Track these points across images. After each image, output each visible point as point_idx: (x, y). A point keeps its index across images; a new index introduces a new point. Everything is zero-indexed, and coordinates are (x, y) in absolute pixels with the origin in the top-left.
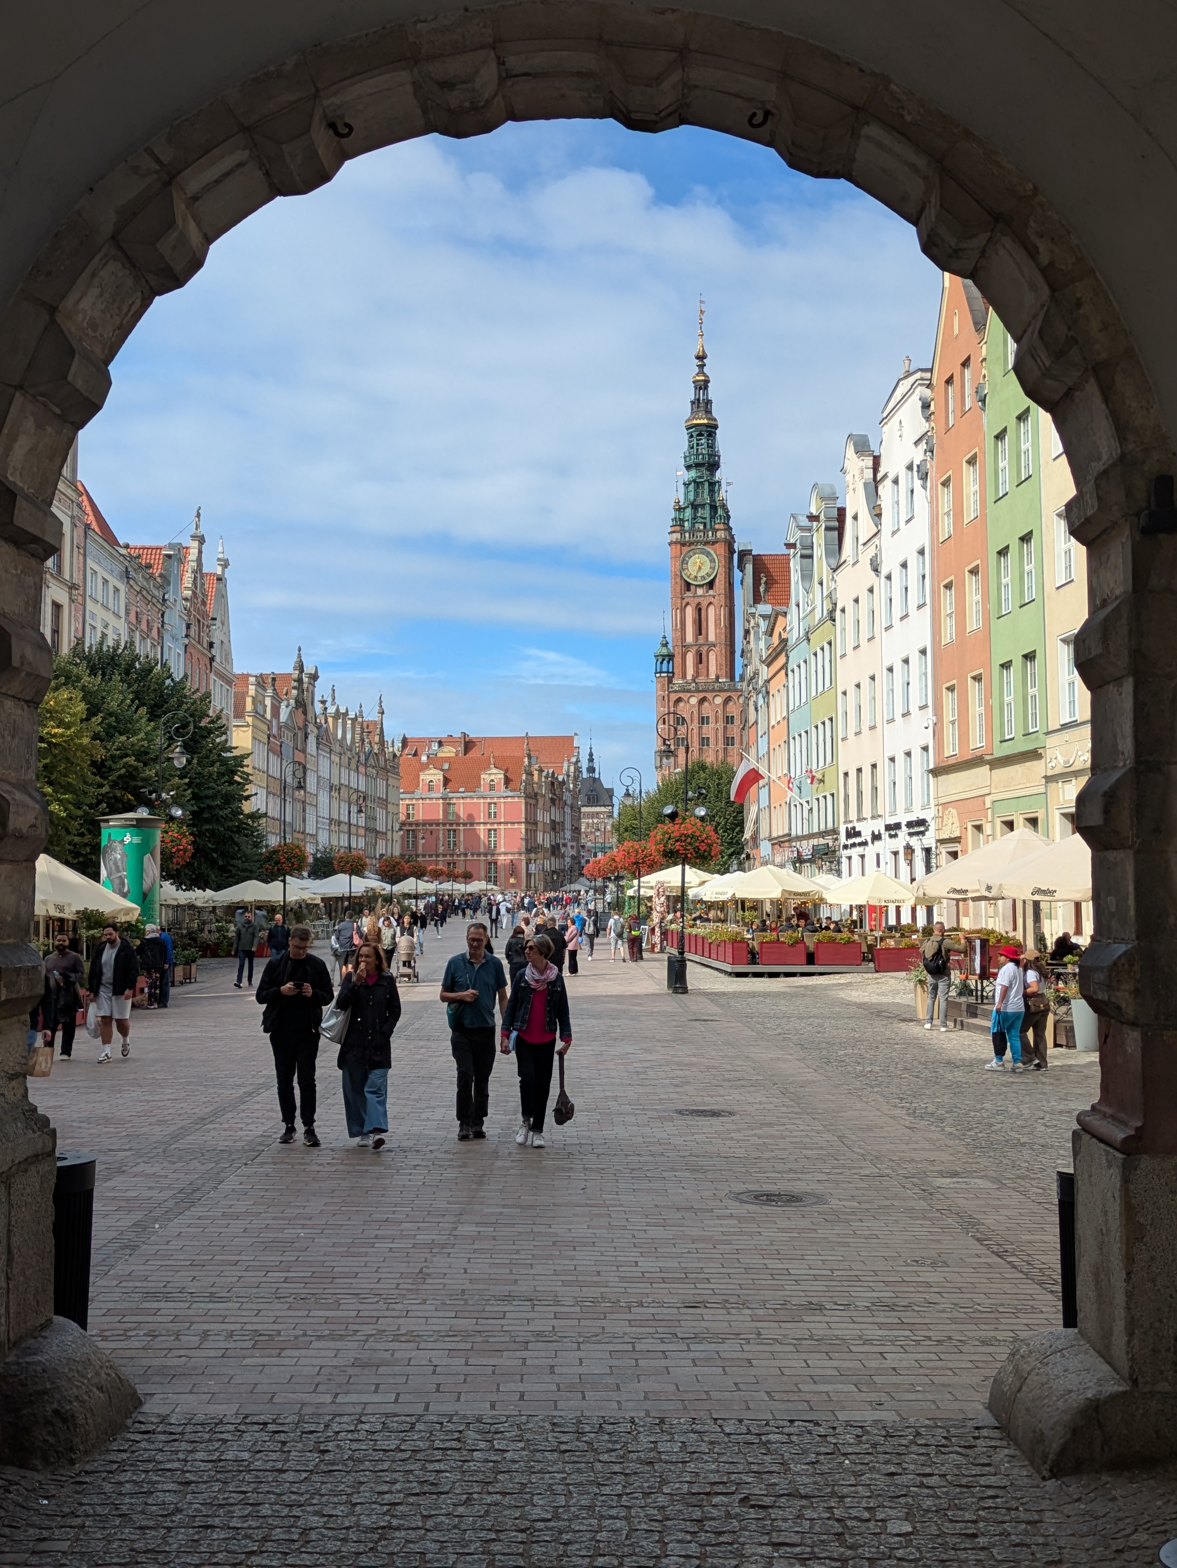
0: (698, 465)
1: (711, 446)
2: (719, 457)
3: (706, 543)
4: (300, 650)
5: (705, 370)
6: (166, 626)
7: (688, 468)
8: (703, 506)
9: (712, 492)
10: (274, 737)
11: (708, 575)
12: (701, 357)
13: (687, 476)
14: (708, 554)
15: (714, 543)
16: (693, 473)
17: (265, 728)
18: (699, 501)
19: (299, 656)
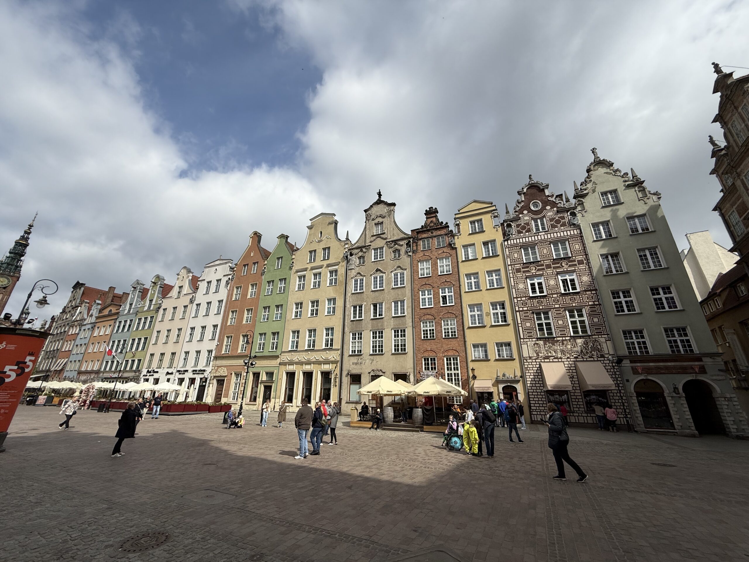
0: (15, 253)
1: (24, 250)
2: (25, 253)
3: (9, 276)
5: (31, 230)
7: (10, 253)
8: (12, 265)
9: (18, 262)
11: (5, 285)
12: (31, 226)
13: (8, 255)
14: (8, 279)
15: (12, 276)
16: (12, 255)
18: (11, 263)
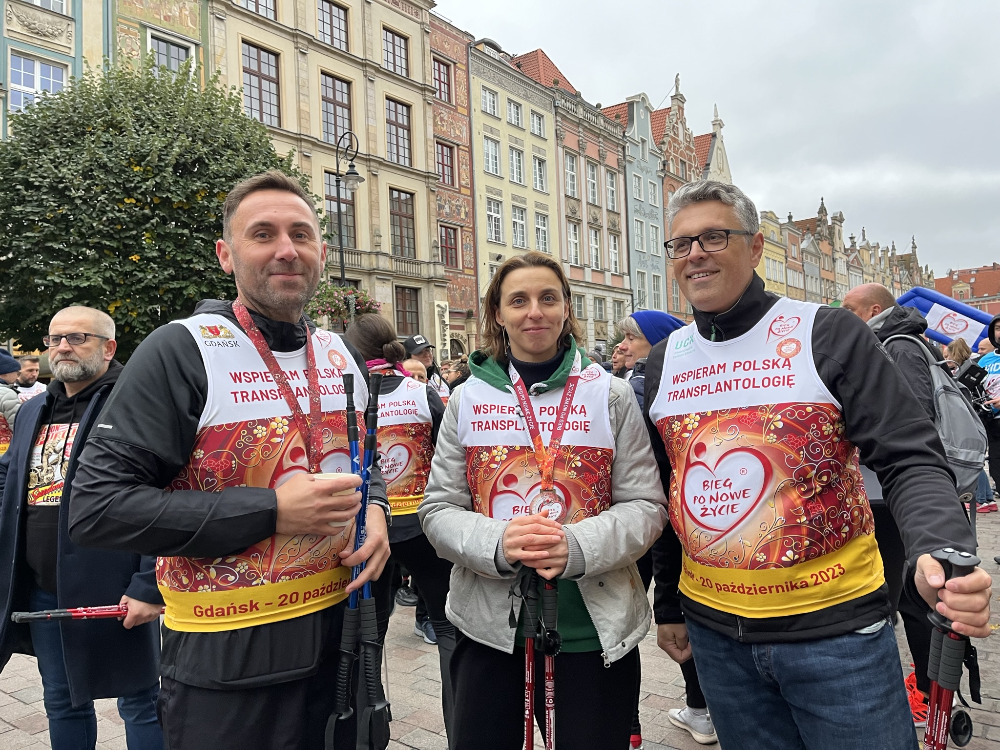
4: (822, 199)
6: (628, 158)
10: (794, 258)
17: (783, 252)
19: (822, 203)
